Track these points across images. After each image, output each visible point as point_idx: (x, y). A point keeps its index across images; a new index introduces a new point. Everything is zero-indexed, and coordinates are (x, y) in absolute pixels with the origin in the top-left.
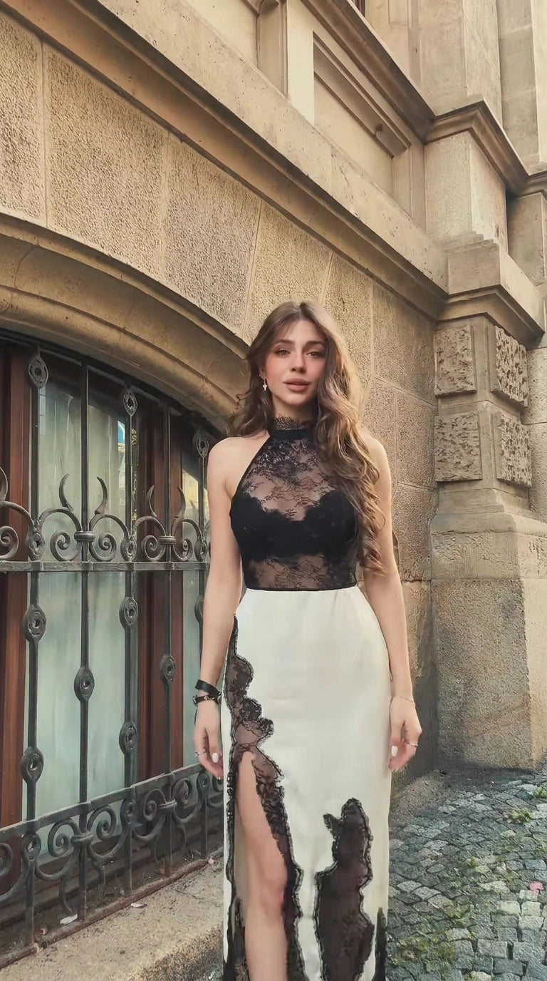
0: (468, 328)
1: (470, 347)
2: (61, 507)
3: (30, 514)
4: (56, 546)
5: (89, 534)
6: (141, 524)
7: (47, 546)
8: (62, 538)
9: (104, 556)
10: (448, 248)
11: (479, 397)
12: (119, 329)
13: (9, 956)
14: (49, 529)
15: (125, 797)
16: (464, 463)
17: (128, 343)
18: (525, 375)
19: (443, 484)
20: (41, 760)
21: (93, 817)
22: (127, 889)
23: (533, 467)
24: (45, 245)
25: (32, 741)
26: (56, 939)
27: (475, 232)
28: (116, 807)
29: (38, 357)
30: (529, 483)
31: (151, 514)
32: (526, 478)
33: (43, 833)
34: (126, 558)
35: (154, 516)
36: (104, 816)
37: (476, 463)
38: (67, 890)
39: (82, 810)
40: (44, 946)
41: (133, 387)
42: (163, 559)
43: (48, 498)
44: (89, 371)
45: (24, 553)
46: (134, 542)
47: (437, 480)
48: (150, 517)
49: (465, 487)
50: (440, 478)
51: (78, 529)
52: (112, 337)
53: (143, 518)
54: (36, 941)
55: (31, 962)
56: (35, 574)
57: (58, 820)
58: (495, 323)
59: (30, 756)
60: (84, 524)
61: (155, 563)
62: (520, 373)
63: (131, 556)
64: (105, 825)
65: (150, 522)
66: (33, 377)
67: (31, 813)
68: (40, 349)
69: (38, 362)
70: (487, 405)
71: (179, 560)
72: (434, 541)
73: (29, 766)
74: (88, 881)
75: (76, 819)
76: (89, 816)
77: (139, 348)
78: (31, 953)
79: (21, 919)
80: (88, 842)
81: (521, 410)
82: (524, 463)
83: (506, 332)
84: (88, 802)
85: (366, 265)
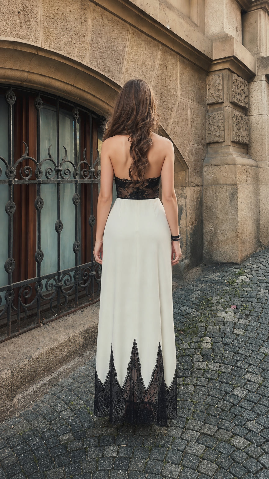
0: (221, 75)
1: (221, 83)
2: (49, 158)
3: (37, 162)
4: (47, 174)
5: (60, 168)
6: (81, 165)
7: (44, 174)
8: (50, 171)
9: (66, 177)
10: (212, 40)
11: (224, 105)
12: (72, 85)
13: (31, 327)
14: (44, 167)
15: (76, 270)
16: (218, 134)
17: (75, 90)
18: (247, 94)
19: (209, 144)
20: (43, 254)
21: (63, 277)
22: (76, 305)
23: (249, 135)
24: (41, 54)
25: (39, 248)
26: (49, 322)
27: (225, 32)
28: (72, 274)
29: (39, 97)
30: (247, 142)
31: (84, 160)
32: (245, 140)
33: (44, 282)
34: (75, 178)
35: (86, 161)
36: (66, 277)
37: (223, 134)
38: (53, 305)
39: (59, 274)
40: (44, 324)
41: (77, 107)
42: (90, 178)
43: (44, 155)
44: (59, 102)
45: (35, 176)
46: (78, 172)
47: (207, 142)
48: (84, 161)
49: (217, 145)
50: (208, 142)
51: (56, 166)
52: (69, 88)
53: (82, 162)
54: (41, 322)
55: (39, 329)
56: (39, 184)
57: (49, 277)
58: (233, 72)
59: (38, 253)
60: (58, 164)
61: (87, 180)
62: (244, 93)
63: (78, 177)
64: (67, 281)
65: (85, 163)
66: (38, 106)
67: (39, 275)
68: (40, 94)
69: (39, 100)
70: (228, 108)
71: (96, 179)
72: (205, 169)
73: (38, 257)
74: (61, 302)
75: (56, 277)
76: (61, 276)
77: (79, 92)
78: (39, 326)
79: (36, 314)
80: (61, 286)
81: (245, 110)
82: (244, 133)
83: (238, 76)
84: (61, 271)
85: (176, 50)
